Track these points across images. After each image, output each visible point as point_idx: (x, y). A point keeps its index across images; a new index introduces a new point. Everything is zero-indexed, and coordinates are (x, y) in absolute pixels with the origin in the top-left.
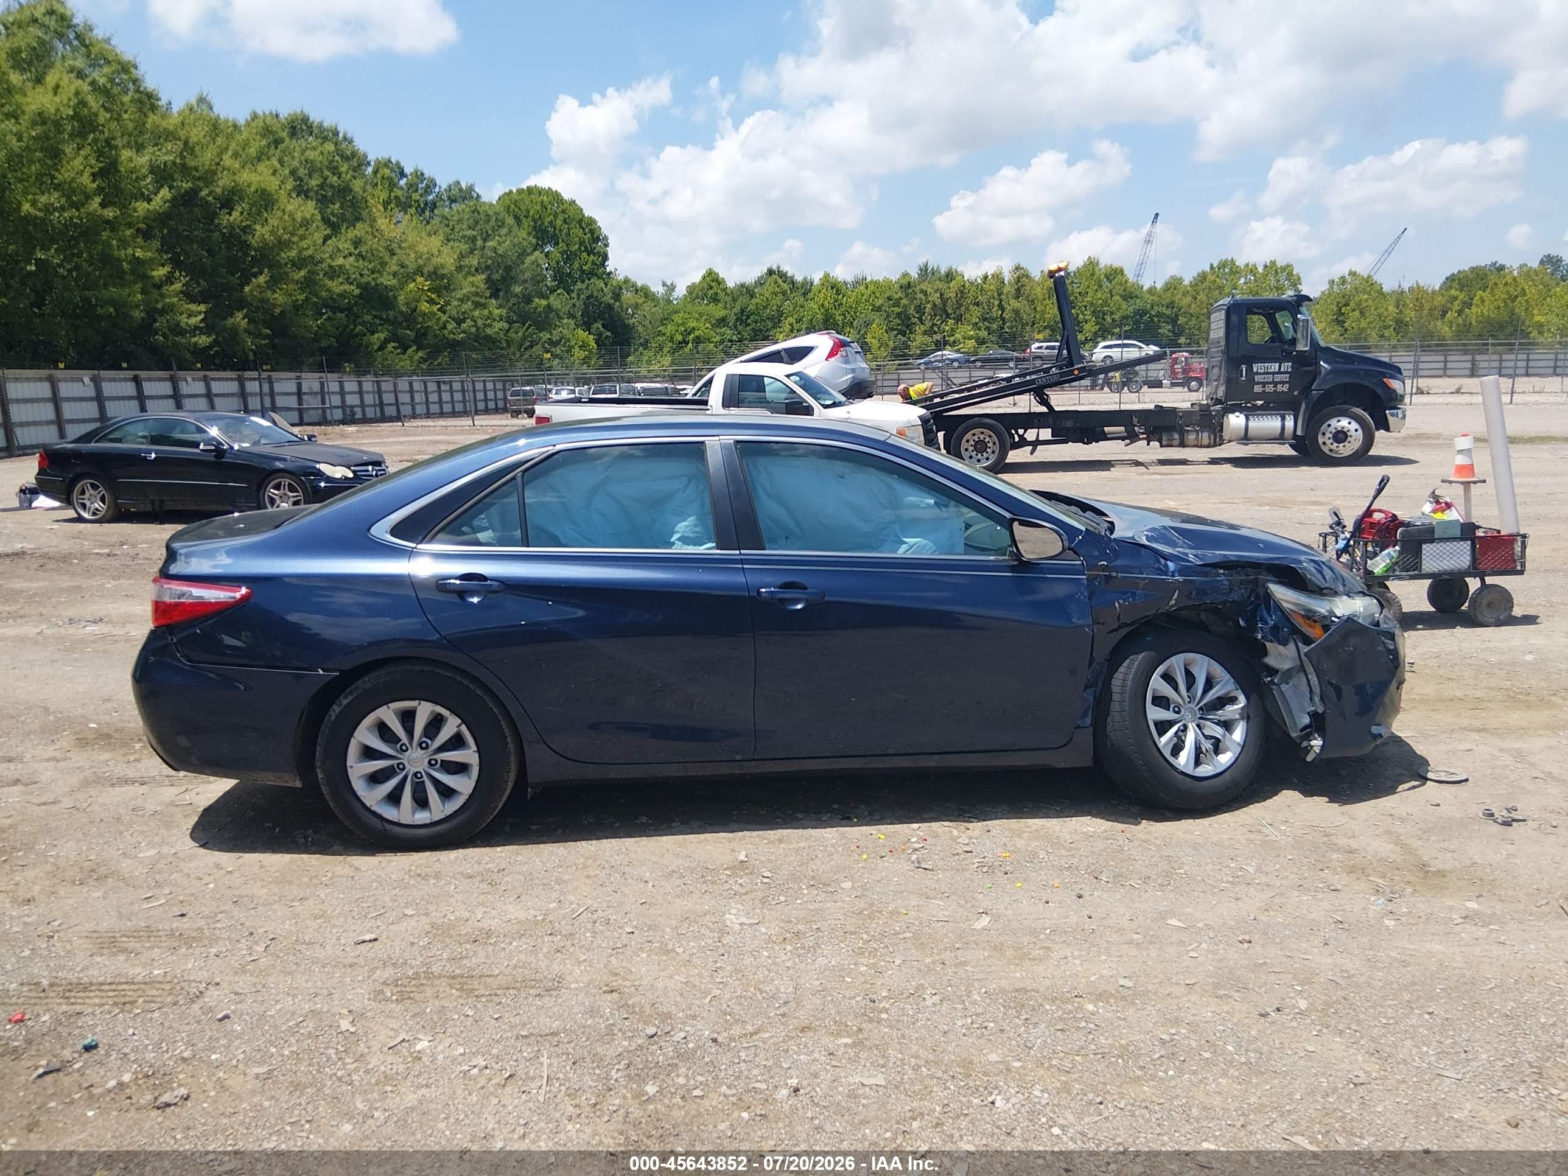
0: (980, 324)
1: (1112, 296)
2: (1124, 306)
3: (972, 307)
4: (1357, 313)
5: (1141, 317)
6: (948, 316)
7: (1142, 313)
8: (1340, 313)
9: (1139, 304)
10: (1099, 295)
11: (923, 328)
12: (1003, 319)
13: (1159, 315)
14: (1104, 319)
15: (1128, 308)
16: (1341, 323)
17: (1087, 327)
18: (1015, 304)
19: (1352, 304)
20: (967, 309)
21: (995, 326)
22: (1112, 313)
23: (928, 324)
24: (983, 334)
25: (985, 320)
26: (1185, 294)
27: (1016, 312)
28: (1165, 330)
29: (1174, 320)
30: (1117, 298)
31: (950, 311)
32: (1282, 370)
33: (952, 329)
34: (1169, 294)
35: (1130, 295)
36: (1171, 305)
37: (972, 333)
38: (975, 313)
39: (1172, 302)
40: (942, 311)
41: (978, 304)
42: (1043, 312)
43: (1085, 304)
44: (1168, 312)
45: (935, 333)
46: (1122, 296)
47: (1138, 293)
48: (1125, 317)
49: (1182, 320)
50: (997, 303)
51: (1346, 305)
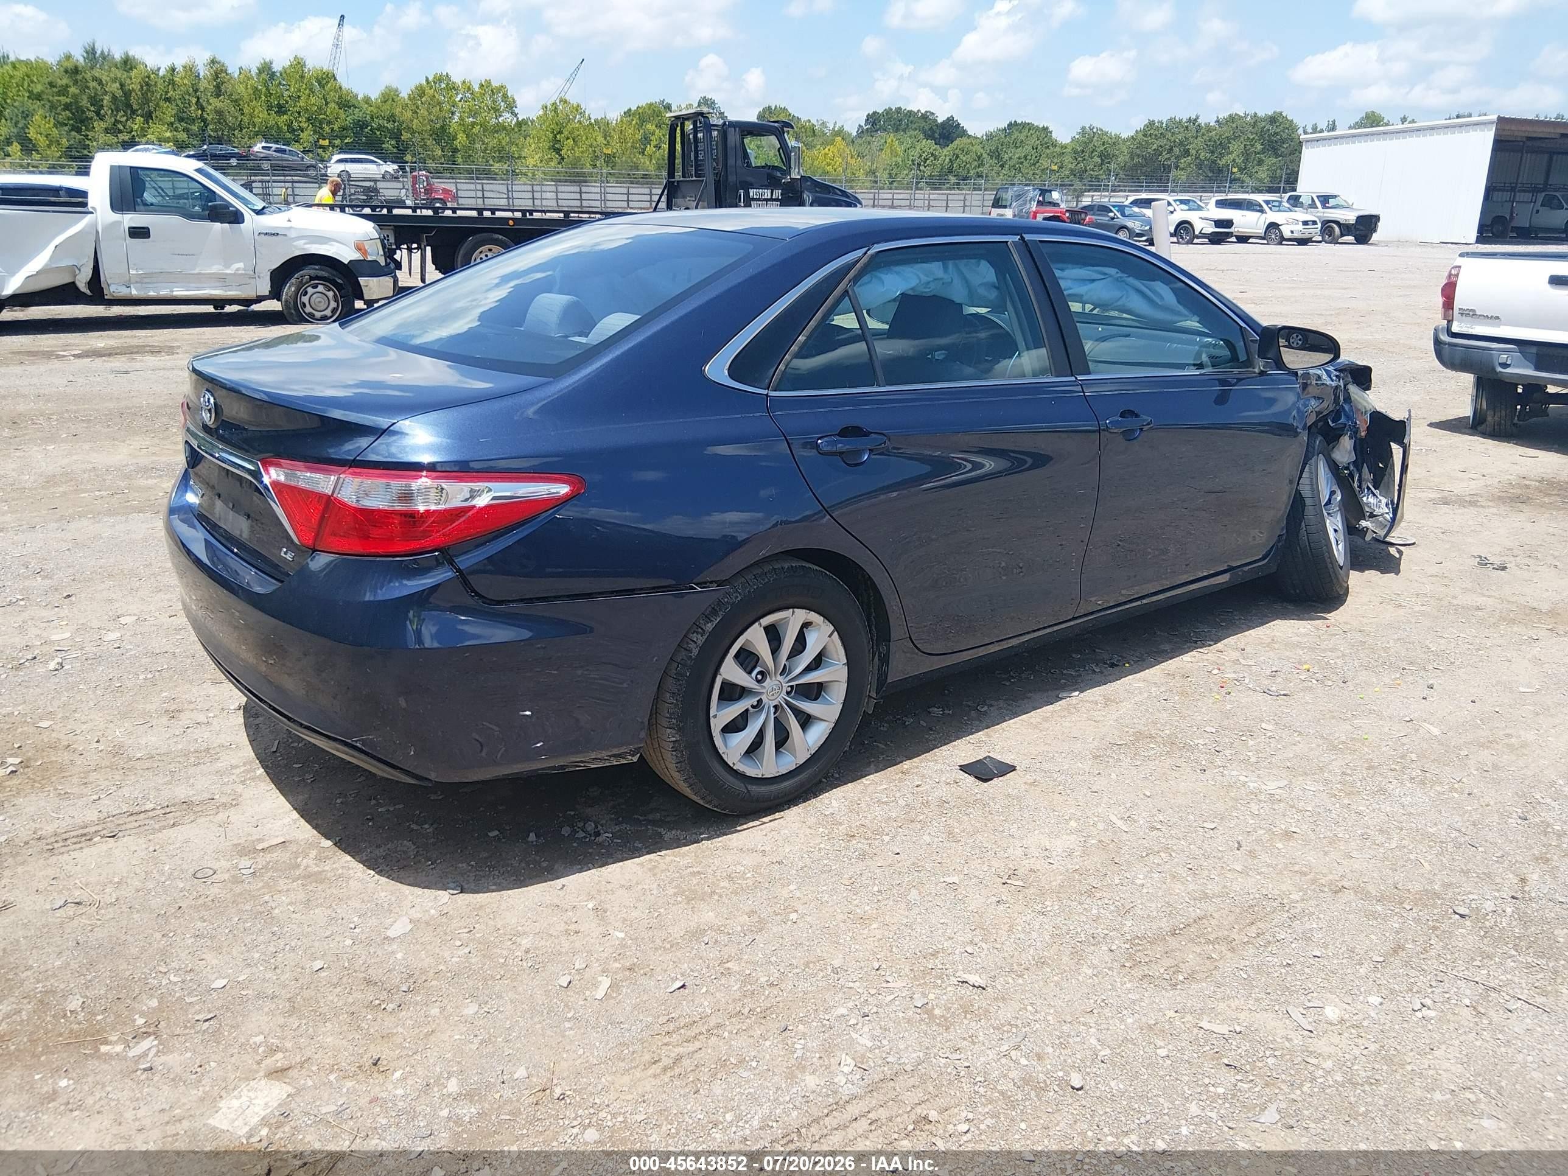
0: (177, 125)
1: (327, 104)
2: (342, 115)
3: (162, 103)
4: (571, 142)
5: (362, 128)
6: (134, 112)
7: (361, 125)
8: (555, 140)
9: (358, 115)
10: (313, 100)
11: (103, 125)
12: (204, 120)
13: (380, 128)
14: (321, 128)
15: (346, 118)
16: (558, 151)
17: (304, 136)
18: (216, 103)
19: (566, 133)
20: (157, 105)
21: (195, 128)
22: (329, 123)
23: (110, 120)
24: (182, 136)
25: (181, 120)
26: (405, 106)
27: (219, 112)
28: (389, 145)
29: (397, 135)
30: (332, 105)
31: (135, 107)
32: (774, 197)
33: (142, 129)
34: (387, 106)
35: (346, 103)
36: (392, 118)
37: (168, 134)
38: (169, 112)
39: (393, 115)
40: (125, 104)
41: (168, 100)
42: (251, 116)
43: (298, 109)
44: (390, 126)
45: (120, 132)
46: (337, 103)
47: (354, 102)
48: (344, 129)
49: (405, 136)
50: (194, 100)
51: (560, 132)
